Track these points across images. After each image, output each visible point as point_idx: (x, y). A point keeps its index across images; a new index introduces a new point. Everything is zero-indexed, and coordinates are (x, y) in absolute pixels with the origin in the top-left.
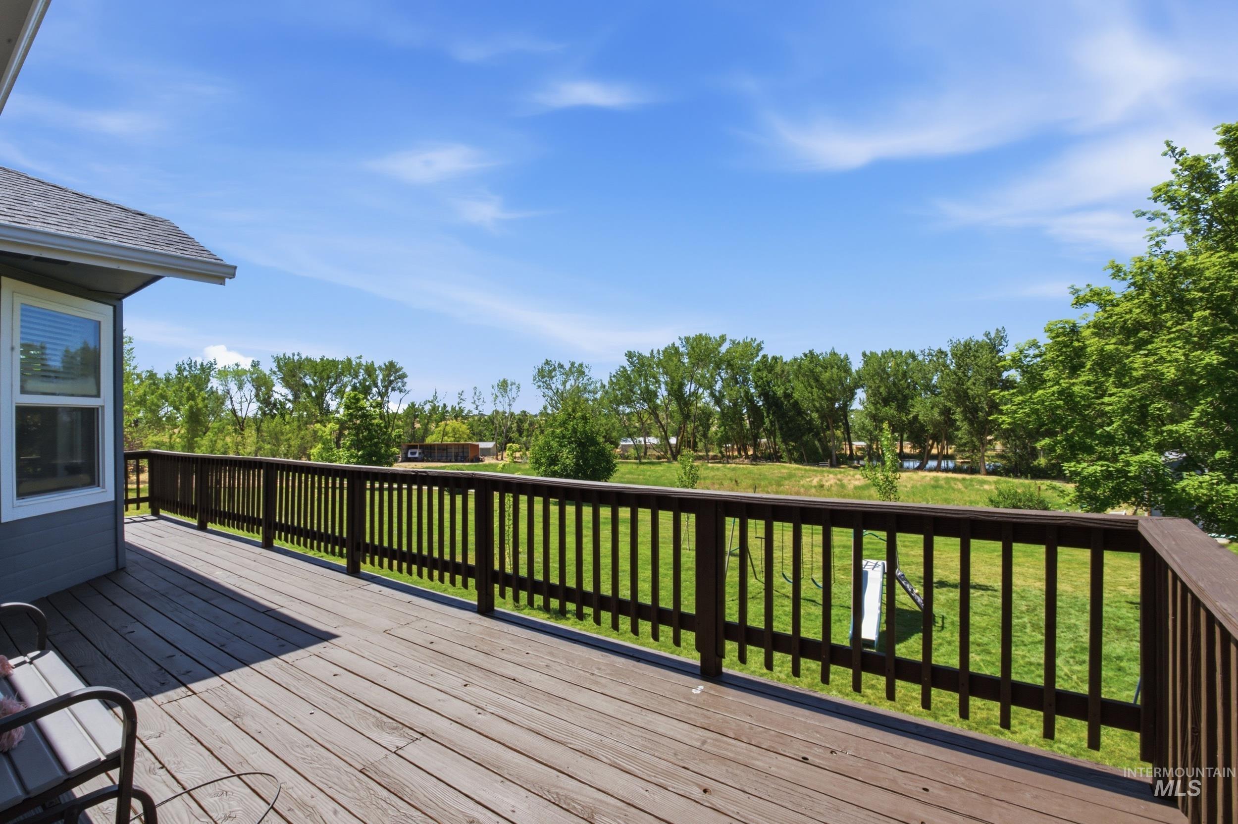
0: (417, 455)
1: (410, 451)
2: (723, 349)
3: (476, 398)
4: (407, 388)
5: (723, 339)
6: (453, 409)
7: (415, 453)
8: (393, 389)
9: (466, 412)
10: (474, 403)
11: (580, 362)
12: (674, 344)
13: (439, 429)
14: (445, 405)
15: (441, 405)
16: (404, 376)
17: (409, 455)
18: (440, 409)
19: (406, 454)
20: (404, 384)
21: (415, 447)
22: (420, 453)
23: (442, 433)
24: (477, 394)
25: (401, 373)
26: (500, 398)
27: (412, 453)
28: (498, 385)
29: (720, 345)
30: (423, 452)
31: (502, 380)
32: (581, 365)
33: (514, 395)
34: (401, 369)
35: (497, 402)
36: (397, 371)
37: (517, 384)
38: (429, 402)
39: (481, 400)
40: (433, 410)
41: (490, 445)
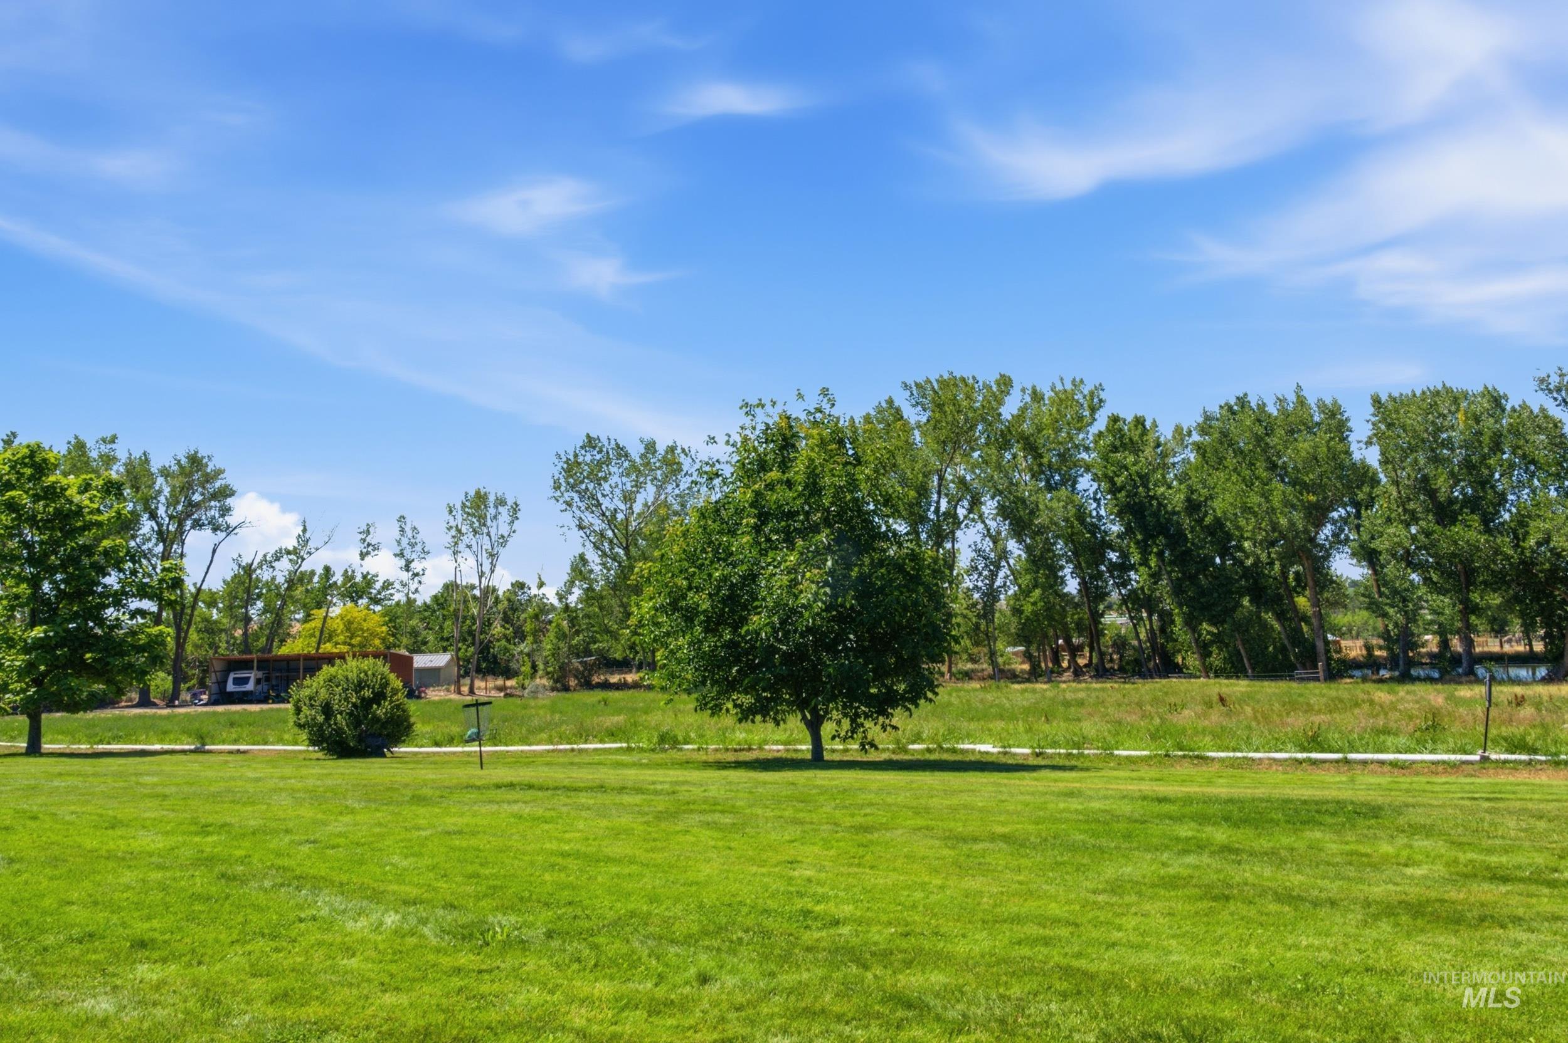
0: (250, 686)
1: (232, 676)
2: (1009, 409)
3: (404, 541)
4: (232, 520)
5: (1005, 383)
6: (348, 577)
7: (246, 680)
8: (198, 525)
9: (378, 585)
10: (401, 555)
11: (671, 444)
12: (890, 402)
13: (313, 624)
14: (327, 569)
15: (319, 571)
16: (226, 493)
17: (230, 687)
18: (316, 579)
19: (222, 683)
20: (225, 511)
21: (246, 665)
22: (258, 681)
23: (317, 635)
24: (409, 533)
25: (218, 484)
26: (469, 538)
27: (239, 681)
28: (464, 506)
29: (1001, 403)
30: (268, 679)
31: (472, 493)
32: (672, 449)
33: (504, 530)
34: (218, 473)
35: (461, 546)
36: (208, 478)
37: (510, 502)
38: (288, 553)
39: (418, 548)
40: (296, 580)
41: (440, 660)
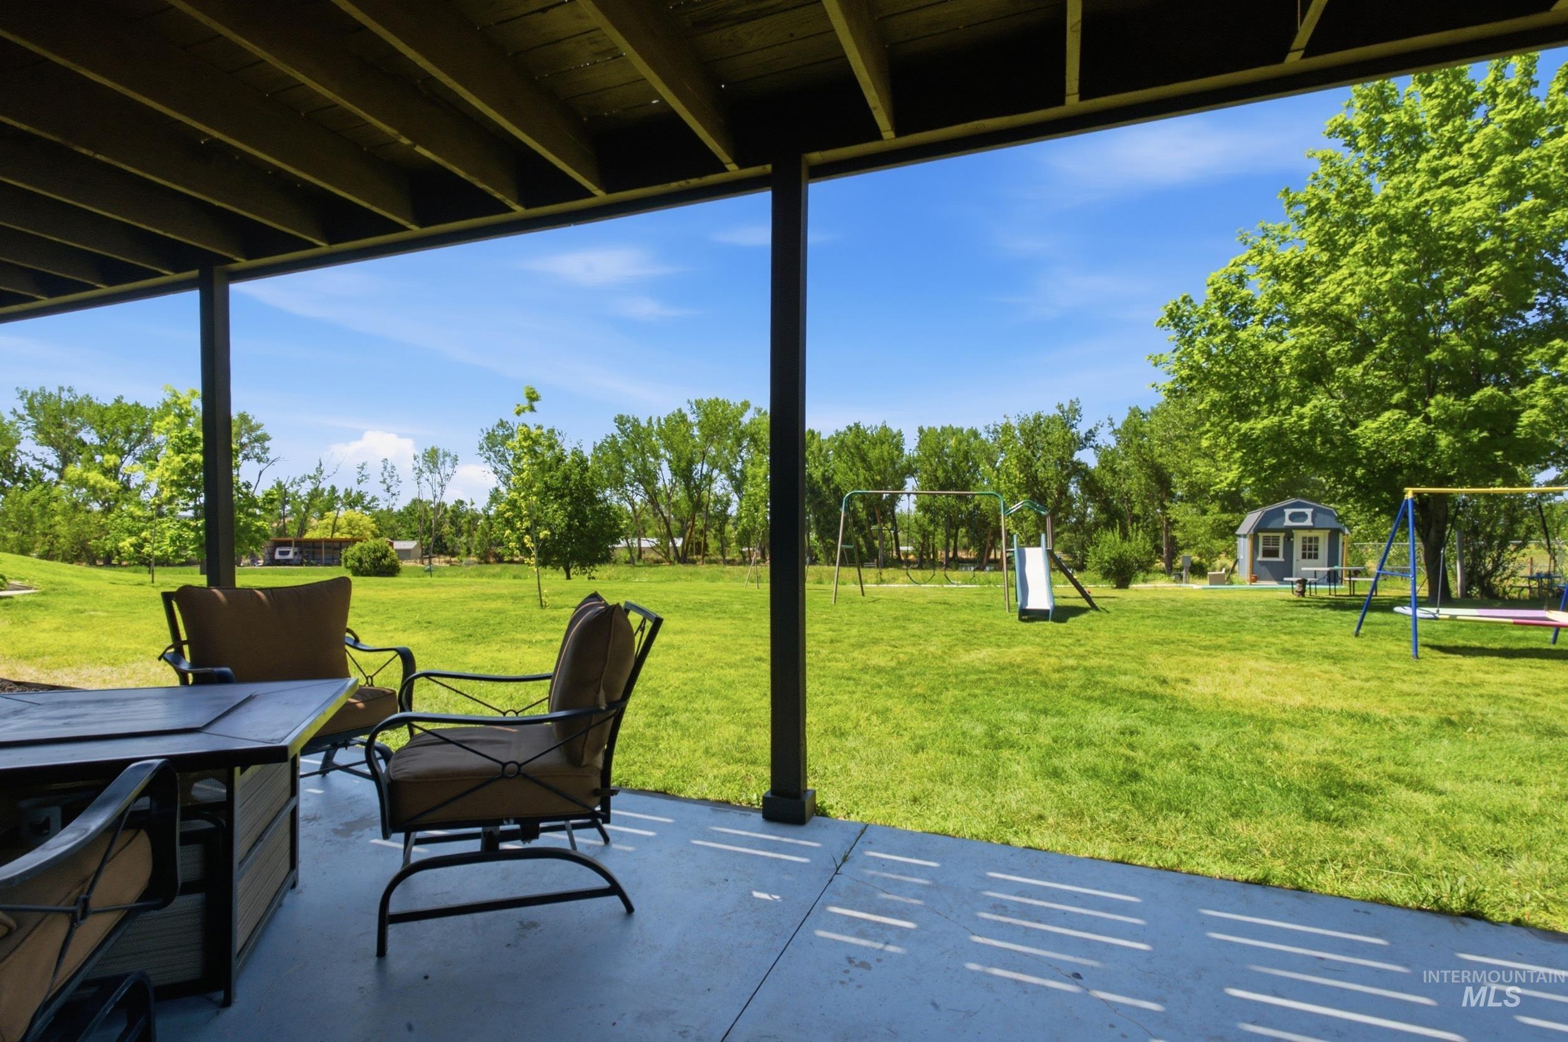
0: (291, 556)
1: (278, 550)
2: (746, 419)
3: (386, 474)
4: (271, 455)
5: (746, 405)
6: (348, 494)
7: (287, 553)
8: (246, 457)
9: (368, 498)
10: (384, 482)
11: (550, 427)
12: (680, 411)
13: (325, 521)
14: (333, 488)
15: (328, 488)
16: (263, 438)
17: (277, 556)
18: (326, 494)
19: (272, 554)
20: (265, 450)
21: (287, 544)
22: (295, 554)
23: (330, 527)
24: (389, 469)
25: (259, 433)
26: (427, 475)
27: (281, 553)
28: (424, 456)
29: (742, 415)
30: (301, 552)
31: (429, 448)
32: (552, 431)
33: (449, 471)
34: (258, 427)
35: (422, 480)
36: (252, 429)
37: (453, 455)
38: (310, 478)
39: (395, 478)
40: (315, 494)
41: (410, 545)
